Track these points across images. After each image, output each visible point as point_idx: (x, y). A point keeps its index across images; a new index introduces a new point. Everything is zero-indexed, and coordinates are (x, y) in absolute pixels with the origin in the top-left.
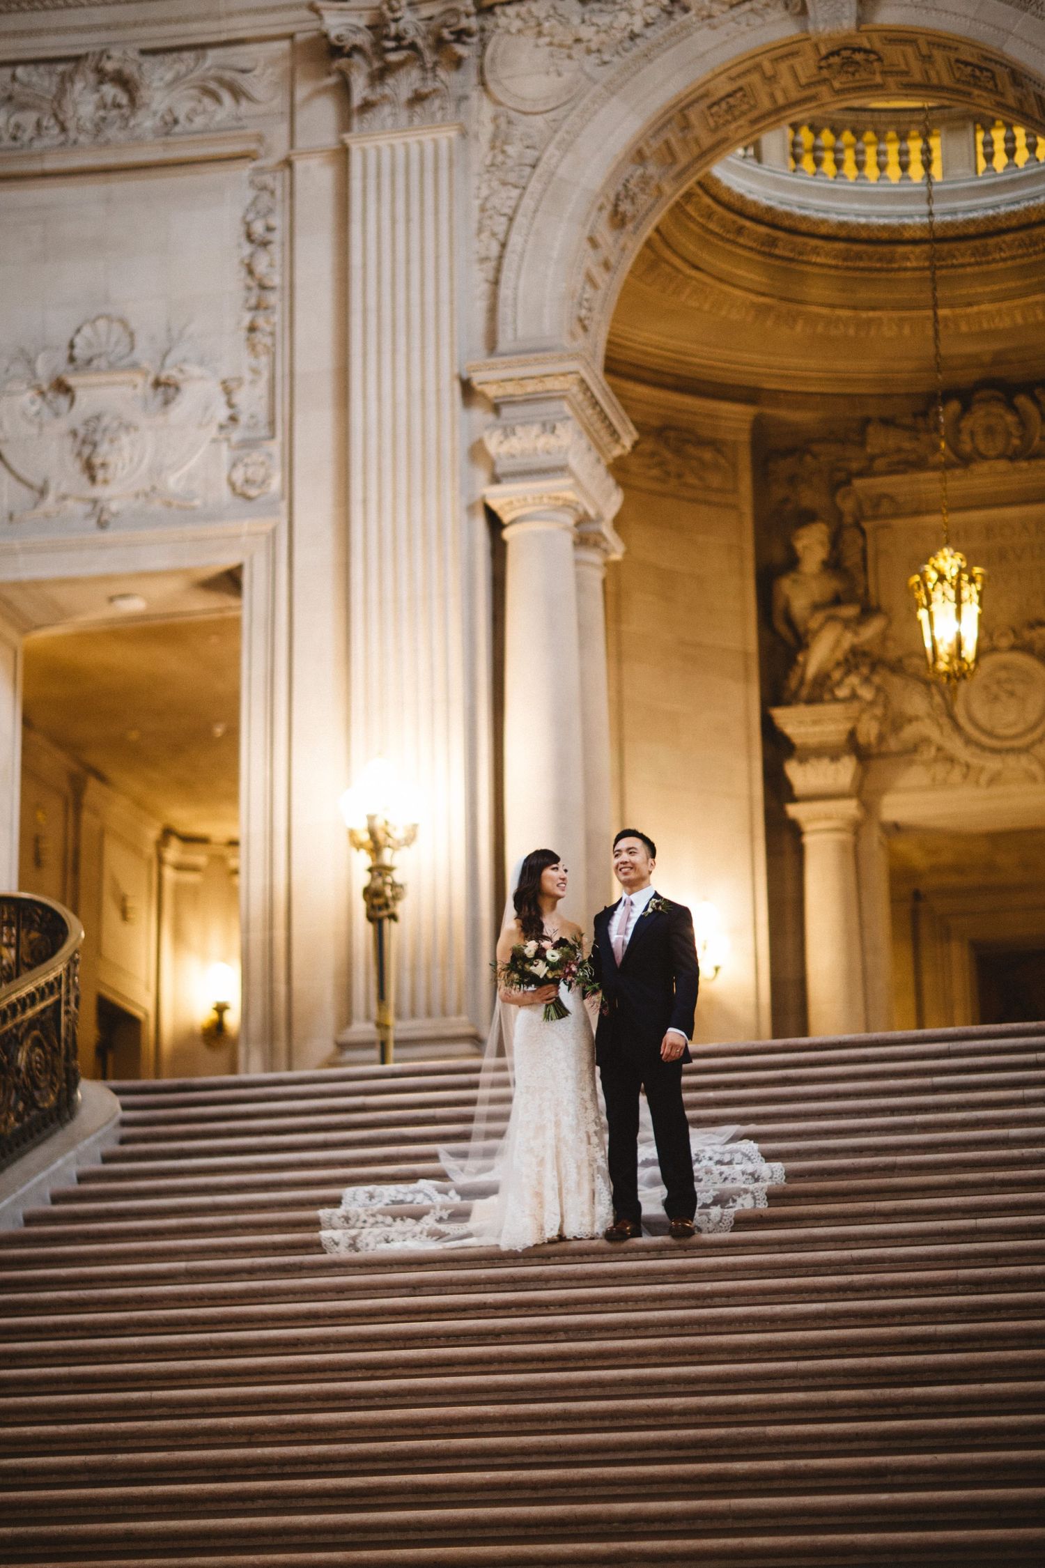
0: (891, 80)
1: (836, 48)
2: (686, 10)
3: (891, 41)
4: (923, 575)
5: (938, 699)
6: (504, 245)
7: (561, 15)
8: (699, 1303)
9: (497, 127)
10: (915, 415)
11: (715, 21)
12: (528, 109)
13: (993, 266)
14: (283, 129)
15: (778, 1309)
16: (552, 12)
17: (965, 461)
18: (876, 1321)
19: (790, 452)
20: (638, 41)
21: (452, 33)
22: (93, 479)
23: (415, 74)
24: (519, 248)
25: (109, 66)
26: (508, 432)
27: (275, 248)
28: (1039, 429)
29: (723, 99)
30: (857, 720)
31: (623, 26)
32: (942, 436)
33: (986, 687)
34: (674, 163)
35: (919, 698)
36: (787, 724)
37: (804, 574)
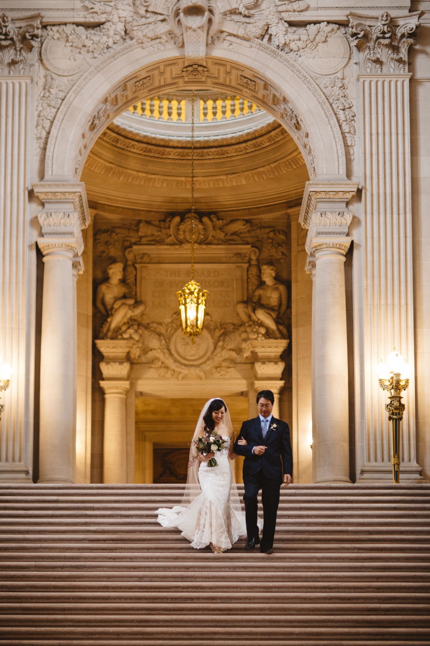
0: (209, 80)
1: (191, 64)
2: (132, 39)
3: (216, 64)
4: (183, 291)
5: (163, 342)
6: (49, 133)
7: (78, 34)
9: (46, 80)
10: (160, 221)
11: (144, 45)
12: (59, 73)
13: (205, 162)
16: (73, 32)
17: (181, 243)
19: (106, 231)
20: (110, 50)
21: (30, 35)
23: (12, 51)
24: (55, 135)
28: (211, 233)
29: (141, 80)
30: (131, 348)
31: (104, 42)
32: (171, 231)
33: (183, 339)
34: (116, 105)
35: (155, 341)
36: (101, 347)
37: (112, 284)
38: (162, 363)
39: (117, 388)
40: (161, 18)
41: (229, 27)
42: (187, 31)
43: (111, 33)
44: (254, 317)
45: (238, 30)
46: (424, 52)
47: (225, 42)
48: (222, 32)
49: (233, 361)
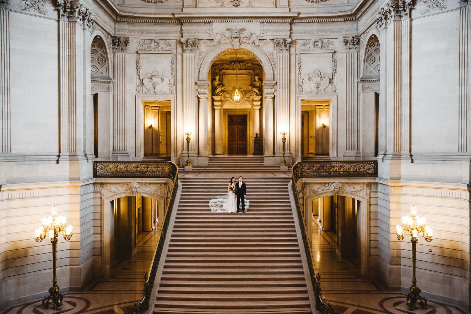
2: (220, 43)
5: (230, 95)
6: (200, 67)
7: (207, 42)
9: (199, 54)
10: (229, 63)
11: (223, 45)
12: (202, 52)
14: (175, 50)
17: (234, 69)
20: (215, 46)
21: (195, 43)
22: (155, 89)
23: (191, 47)
24: (202, 68)
25: (156, 41)
26: (201, 89)
27: (174, 65)
28: (242, 66)
31: (213, 44)
32: (232, 66)
37: (216, 81)
38: (229, 101)
39: (218, 108)
40: (228, 38)
41: (245, 41)
42: (234, 42)
43: (215, 42)
44: (253, 90)
45: (247, 42)
46: (293, 46)
47: (244, 44)
48: (243, 42)
49: (248, 101)
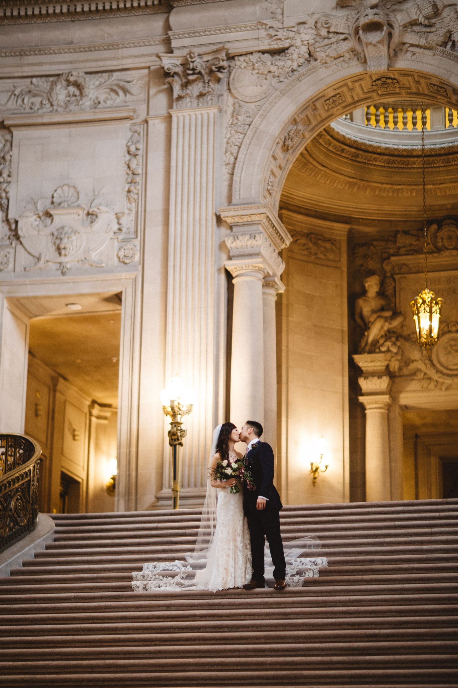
0: (403, 91)
1: (379, 78)
2: (316, 60)
3: (403, 75)
4: (416, 301)
5: (425, 353)
6: (236, 159)
7: (263, 61)
8: (285, 617)
9: (234, 108)
10: (418, 230)
11: (328, 65)
12: (247, 100)
13: (451, 168)
14: (145, 107)
15: (316, 621)
16: (259, 60)
17: (439, 250)
18: (357, 627)
19: (364, 245)
20: (295, 73)
21: (216, 68)
22: (60, 254)
23: (200, 84)
24: (242, 160)
25: (72, 79)
26: (236, 238)
27: (139, 158)
29: (331, 98)
30: (390, 361)
31: (289, 66)
32: (429, 239)
33: (445, 348)
34: (310, 124)
35: (417, 352)
36: (359, 362)
37: (369, 298)
38: (425, 374)
39: (376, 403)
40: (343, 37)
41: (410, 38)
42: (367, 47)
43: (295, 56)
45: (420, 40)
47: (408, 53)
48: (404, 44)
